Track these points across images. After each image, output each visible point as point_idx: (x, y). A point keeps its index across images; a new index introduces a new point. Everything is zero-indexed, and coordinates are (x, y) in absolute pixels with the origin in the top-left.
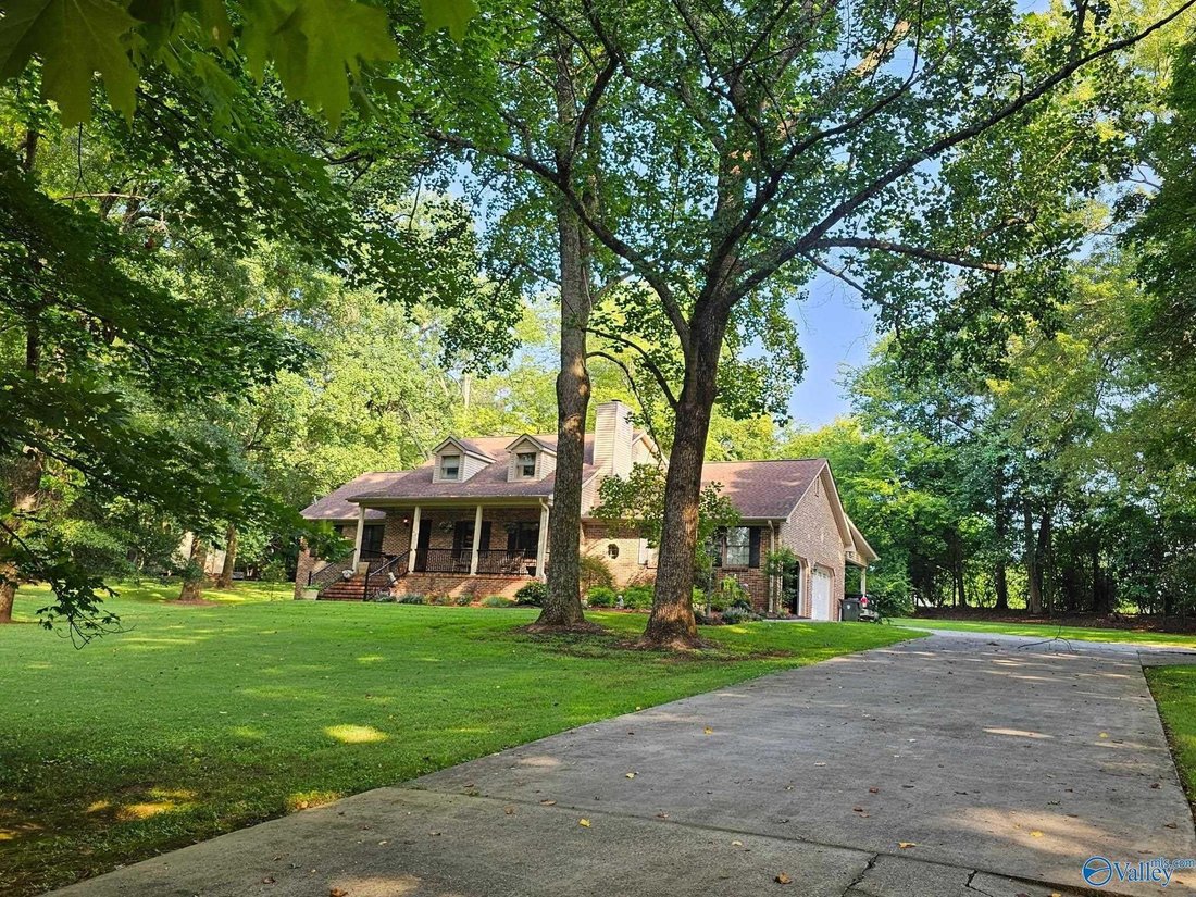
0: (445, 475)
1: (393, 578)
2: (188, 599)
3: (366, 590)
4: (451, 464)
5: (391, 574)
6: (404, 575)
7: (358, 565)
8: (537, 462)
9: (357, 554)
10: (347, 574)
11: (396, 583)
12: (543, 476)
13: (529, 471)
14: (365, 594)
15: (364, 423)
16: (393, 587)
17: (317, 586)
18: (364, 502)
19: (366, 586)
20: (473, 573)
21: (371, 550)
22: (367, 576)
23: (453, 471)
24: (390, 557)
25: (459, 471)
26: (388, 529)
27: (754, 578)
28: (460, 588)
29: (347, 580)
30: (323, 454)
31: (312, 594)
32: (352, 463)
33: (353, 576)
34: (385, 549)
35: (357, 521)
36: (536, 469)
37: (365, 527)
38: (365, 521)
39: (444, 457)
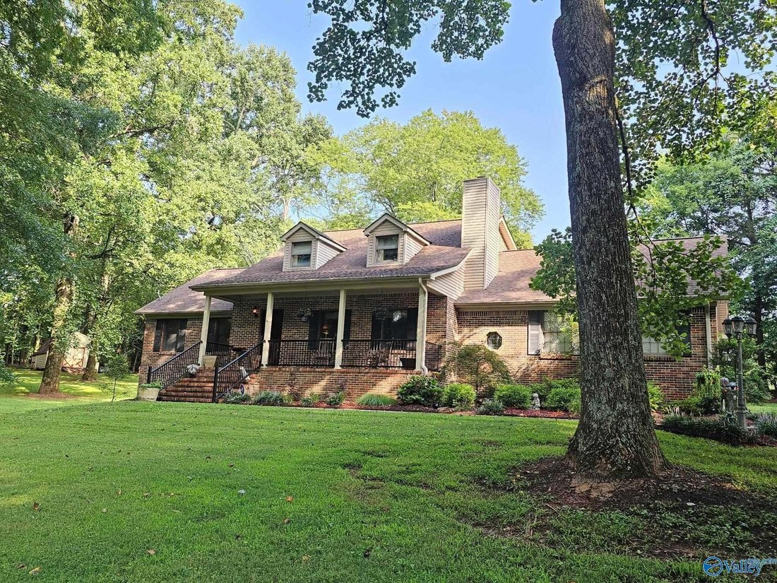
0: (296, 263)
1: (245, 373)
2: (46, 392)
3: (214, 387)
4: (302, 251)
5: (242, 368)
6: (257, 370)
7: (205, 359)
8: (400, 244)
9: (203, 347)
10: (192, 368)
11: (248, 378)
12: (407, 260)
13: (391, 255)
14: (214, 392)
15: (206, 234)
16: (245, 383)
17: (157, 384)
18: (211, 290)
19: (215, 382)
20: (337, 367)
21: (218, 343)
22: (216, 371)
23: (306, 258)
24: (239, 351)
25: (312, 258)
26: (235, 320)
27: (686, 369)
28: (323, 383)
29: (192, 376)
30: (169, 260)
31: (152, 393)
32: (196, 268)
33: (199, 371)
34: (233, 341)
35: (201, 314)
36: (399, 252)
37: (212, 321)
38: (212, 314)
39: (295, 244)
